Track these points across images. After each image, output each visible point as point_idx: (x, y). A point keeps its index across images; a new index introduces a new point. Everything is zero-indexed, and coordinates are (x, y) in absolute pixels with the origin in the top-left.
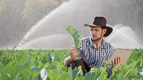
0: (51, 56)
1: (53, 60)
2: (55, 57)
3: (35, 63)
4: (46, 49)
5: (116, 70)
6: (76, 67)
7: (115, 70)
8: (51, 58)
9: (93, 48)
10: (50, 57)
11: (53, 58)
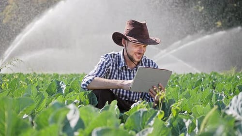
0: (61, 83)
1: (64, 91)
2: (67, 85)
3: (37, 95)
4: (45, 73)
5: (178, 108)
6: (107, 102)
7: (176, 107)
8: (62, 87)
9: (126, 70)
10: (58, 85)
11: (64, 87)
